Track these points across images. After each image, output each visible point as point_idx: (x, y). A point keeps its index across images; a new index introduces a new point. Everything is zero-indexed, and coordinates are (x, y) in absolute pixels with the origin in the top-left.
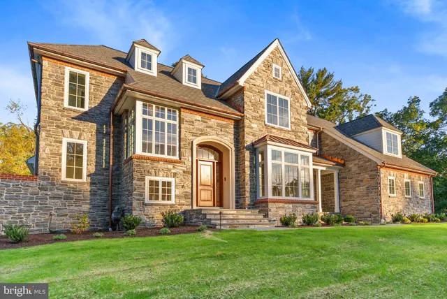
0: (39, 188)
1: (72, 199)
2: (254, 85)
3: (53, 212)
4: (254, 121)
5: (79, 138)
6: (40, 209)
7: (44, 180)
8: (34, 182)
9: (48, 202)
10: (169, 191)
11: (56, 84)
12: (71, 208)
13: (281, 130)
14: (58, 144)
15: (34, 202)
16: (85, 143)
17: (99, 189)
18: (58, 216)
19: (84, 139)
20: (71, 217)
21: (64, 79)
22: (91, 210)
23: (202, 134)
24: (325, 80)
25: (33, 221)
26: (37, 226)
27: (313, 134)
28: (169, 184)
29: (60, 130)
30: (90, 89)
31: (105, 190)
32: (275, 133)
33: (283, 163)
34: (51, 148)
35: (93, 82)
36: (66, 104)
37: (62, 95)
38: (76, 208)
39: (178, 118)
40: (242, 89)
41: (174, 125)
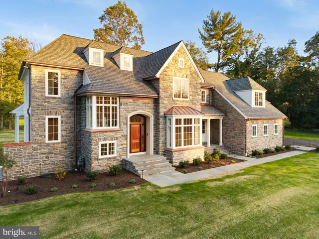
0: (33, 149)
1: (52, 153)
2: (166, 75)
3: (42, 163)
4: (166, 99)
5: (56, 115)
6: (34, 162)
7: (35, 144)
8: (30, 146)
9: (38, 157)
10: (113, 149)
11: (40, 82)
12: (52, 159)
13: (183, 101)
14: (43, 120)
15: (30, 158)
16: (59, 117)
17: (68, 145)
18: (45, 165)
19: (59, 115)
20: (52, 164)
21: (45, 78)
22: (64, 159)
23: (133, 111)
24: (229, 21)
25: (30, 170)
26: (32, 172)
27: (208, 91)
28: (113, 144)
29: (43, 111)
30: (61, 82)
31: (73, 145)
32: (179, 104)
33: (182, 126)
34: (39, 123)
35: (63, 77)
36: (47, 95)
37: (44, 88)
38: (55, 159)
39: (118, 103)
40: (158, 79)
41: (116, 107)
